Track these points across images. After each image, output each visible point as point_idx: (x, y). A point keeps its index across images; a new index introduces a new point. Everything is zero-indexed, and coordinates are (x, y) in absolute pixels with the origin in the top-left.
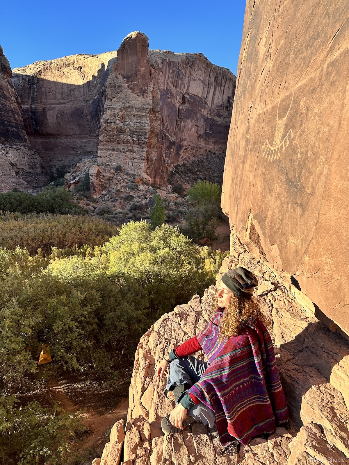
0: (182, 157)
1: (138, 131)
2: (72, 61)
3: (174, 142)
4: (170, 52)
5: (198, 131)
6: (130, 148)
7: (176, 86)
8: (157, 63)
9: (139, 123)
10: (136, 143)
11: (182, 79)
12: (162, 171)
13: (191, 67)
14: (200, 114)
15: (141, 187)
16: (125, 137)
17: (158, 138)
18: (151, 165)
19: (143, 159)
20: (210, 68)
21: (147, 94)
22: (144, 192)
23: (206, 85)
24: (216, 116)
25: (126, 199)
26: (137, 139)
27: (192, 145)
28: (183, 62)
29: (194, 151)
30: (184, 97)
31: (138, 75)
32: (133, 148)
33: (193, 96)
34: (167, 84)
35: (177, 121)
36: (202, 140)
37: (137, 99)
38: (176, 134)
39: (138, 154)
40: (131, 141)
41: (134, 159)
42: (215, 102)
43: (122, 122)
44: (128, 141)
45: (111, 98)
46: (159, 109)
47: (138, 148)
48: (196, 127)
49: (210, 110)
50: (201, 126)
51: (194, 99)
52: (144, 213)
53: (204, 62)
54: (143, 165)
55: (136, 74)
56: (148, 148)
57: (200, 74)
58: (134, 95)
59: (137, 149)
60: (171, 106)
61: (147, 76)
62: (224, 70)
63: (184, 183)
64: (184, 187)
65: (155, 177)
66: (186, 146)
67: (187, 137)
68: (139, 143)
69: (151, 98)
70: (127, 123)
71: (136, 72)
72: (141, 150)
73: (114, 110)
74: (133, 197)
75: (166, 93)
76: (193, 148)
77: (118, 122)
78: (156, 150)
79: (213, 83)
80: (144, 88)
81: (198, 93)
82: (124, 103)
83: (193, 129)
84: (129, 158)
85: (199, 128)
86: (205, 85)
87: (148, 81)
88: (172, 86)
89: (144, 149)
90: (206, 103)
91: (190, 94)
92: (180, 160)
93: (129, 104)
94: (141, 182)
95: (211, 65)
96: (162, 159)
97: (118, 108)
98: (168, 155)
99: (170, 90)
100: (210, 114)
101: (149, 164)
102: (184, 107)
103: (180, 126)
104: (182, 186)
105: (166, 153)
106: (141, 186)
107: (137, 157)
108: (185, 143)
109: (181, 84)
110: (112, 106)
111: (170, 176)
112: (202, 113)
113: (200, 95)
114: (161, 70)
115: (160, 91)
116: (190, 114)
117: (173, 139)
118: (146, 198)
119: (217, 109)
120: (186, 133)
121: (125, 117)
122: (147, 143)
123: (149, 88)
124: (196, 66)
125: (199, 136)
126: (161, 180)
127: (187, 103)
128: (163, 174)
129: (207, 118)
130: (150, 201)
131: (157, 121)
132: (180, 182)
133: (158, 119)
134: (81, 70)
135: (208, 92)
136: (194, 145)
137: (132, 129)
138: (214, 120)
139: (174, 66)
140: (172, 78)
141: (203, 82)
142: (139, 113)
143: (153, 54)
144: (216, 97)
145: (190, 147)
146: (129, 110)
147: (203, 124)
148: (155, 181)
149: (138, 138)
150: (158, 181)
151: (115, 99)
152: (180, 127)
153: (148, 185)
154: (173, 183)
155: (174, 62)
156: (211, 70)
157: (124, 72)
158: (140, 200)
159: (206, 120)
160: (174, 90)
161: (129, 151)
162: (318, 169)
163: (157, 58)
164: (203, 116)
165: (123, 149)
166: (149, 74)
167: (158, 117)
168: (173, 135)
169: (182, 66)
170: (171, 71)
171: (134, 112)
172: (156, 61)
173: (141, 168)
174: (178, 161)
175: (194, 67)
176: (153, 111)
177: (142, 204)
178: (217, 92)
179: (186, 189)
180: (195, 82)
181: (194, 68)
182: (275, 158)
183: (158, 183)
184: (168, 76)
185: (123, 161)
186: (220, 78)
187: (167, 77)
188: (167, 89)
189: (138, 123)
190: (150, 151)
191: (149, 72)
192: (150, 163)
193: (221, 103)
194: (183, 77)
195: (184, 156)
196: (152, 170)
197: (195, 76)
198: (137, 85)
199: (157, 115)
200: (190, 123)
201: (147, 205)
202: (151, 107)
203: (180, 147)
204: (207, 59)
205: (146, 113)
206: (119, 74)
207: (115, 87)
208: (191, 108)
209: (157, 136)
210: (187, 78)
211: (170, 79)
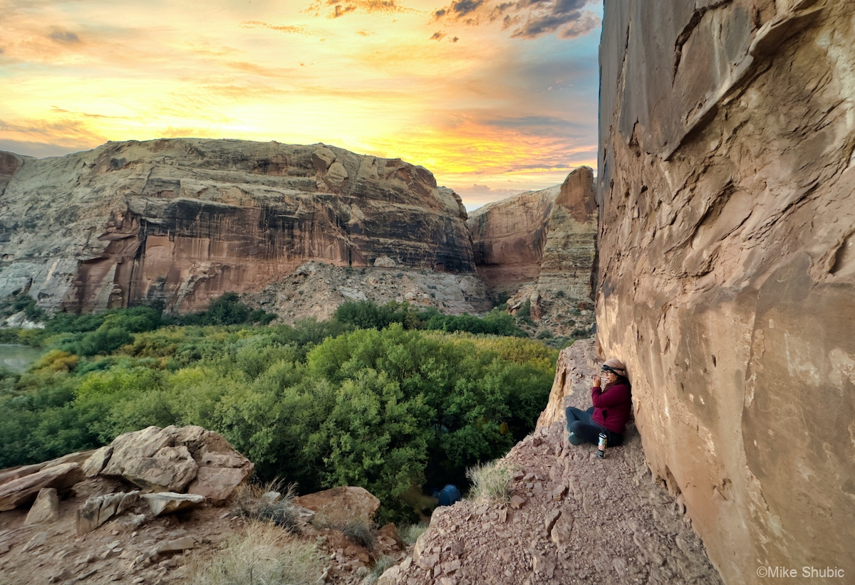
1: (582, 256)
10: (579, 268)
16: (567, 263)
21: (592, 220)
22: (587, 317)
25: (567, 323)
26: (580, 264)
32: (575, 273)
37: (581, 226)
39: (581, 278)
40: (574, 266)
41: (577, 283)
43: (564, 249)
44: (570, 267)
45: (554, 228)
47: (581, 272)
55: (580, 204)
56: (592, 272)
58: (577, 222)
68: (582, 268)
70: (569, 250)
72: (584, 274)
73: (557, 238)
77: (560, 249)
80: (588, 215)
82: (567, 232)
84: (571, 283)
89: (588, 274)
93: (573, 232)
97: (561, 237)
106: (584, 311)
107: (580, 281)
110: (555, 236)
118: (590, 324)
121: (567, 245)
122: (591, 267)
123: (594, 214)
137: (575, 254)
142: (582, 240)
146: (572, 237)
149: (582, 263)
157: (568, 203)
158: (583, 325)
161: (571, 276)
165: (565, 274)
173: (584, 293)
185: (565, 286)
189: (582, 248)
201: (590, 331)
205: (591, 238)
206: (563, 206)
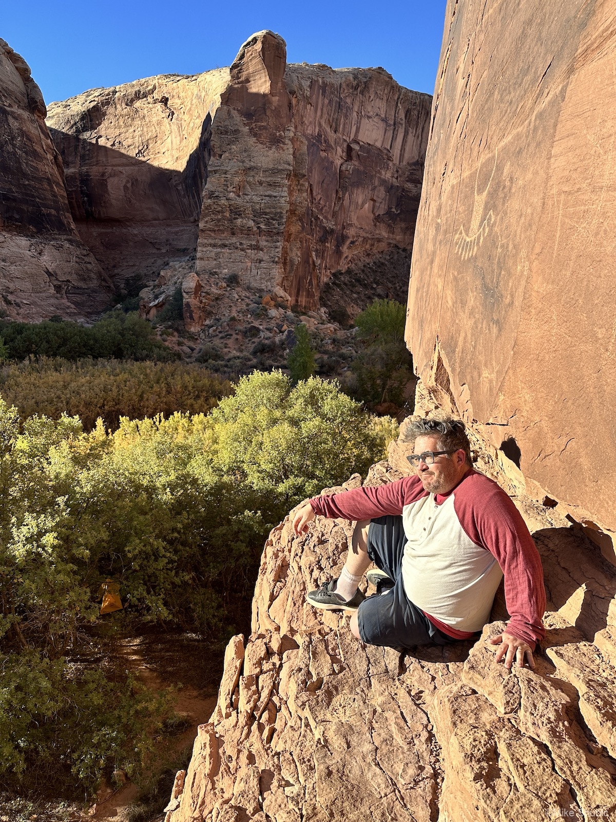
0: (347, 257)
1: (268, 210)
2: (150, 87)
3: (332, 231)
4: (324, 66)
5: (375, 210)
6: (254, 243)
7: (336, 128)
8: (301, 87)
9: (270, 196)
10: (263, 233)
11: (346, 116)
12: (310, 283)
13: (362, 93)
14: (380, 178)
15: (273, 312)
16: (245, 222)
17: (302, 223)
18: (290, 272)
19: (277, 262)
20: (398, 93)
21: (284, 144)
22: (277, 321)
23: (390, 125)
24: (407, 181)
25: (246, 333)
26: (265, 225)
27: (365, 235)
28: (348, 85)
29: (368, 246)
30: (349, 149)
31: (267, 111)
32: (258, 241)
33: (366, 146)
34: (320, 125)
35: (337, 191)
36: (382, 225)
37: (265, 153)
38: (335, 215)
39: (267, 253)
40: (255, 229)
41: (261, 261)
42: (406, 156)
43: (239, 196)
44: (249, 229)
45: (220, 153)
46: (304, 172)
47: (267, 241)
48: (372, 202)
49: (397, 171)
50: (380, 200)
51: (368, 152)
52: (279, 358)
53: (387, 84)
54: (277, 272)
55: (264, 109)
56: (285, 241)
57: (377, 106)
58: (260, 146)
59: (266, 243)
60: (327, 166)
61: (284, 111)
62: (422, 97)
63: (349, 304)
64: (349, 311)
65: (298, 294)
66: (353, 237)
67: (354, 221)
68: (269, 233)
69: (291, 151)
70: (247, 198)
71: (264, 105)
72: (272, 245)
73: (225, 173)
74: (258, 330)
75: (318, 142)
76: (365, 240)
77: (232, 195)
78: (299, 245)
79: (403, 122)
80: (278, 134)
81: (376, 140)
82: (243, 162)
83: (367, 206)
84: (252, 261)
85: (377, 204)
86: (388, 125)
87: (285, 120)
88: (328, 129)
89: (278, 244)
90: (389, 159)
91: (361, 143)
92: (342, 261)
93: (252, 164)
94: (273, 303)
95: (400, 88)
96: (311, 262)
97: (232, 171)
98: (321, 254)
99: (325, 136)
100: (397, 179)
101: (287, 271)
102: (350, 167)
103: (343, 201)
104: (346, 310)
105: (316, 251)
106: (273, 310)
107: (266, 258)
108: (351, 232)
109: (344, 124)
110: (222, 168)
111: (324, 292)
112: (383, 177)
113: (378, 144)
114: (307, 100)
115: (307, 139)
116: (361, 179)
117: (330, 225)
118: (282, 332)
119: (409, 168)
120: (353, 214)
121: (244, 187)
122: (283, 233)
123: (287, 133)
124: (372, 90)
125: (378, 219)
126: (307, 299)
127: (354, 158)
128: (312, 288)
129: (392, 186)
130: (288, 336)
131: (302, 193)
132: (342, 303)
133: (303, 188)
134: (166, 104)
135: (394, 138)
136: (368, 235)
137: (257, 207)
138: (403, 190)
139: (332, 93)
140: (328, 114)
141: (385, 120)
142: (268, 179)
143: (295, 70)
144: (407, 148)
145: (361, 239)
146: (252, 173)
147: (384, 196)
148: (297, 301)
149: (268, 224)
150: (303, 300)
151: (227, 154)
152: (342, 203)
153: (284, 308)
154: (330, 303)
155: (332, 85)
156: (398, 99)
157: (243, 105)
158: (271, 335)
159: (390, 189)
160: (332, 136)
161: (252, 247)
162: (519, 268)
163: (302, 78)
164: (383, 182)
165: (241, 244)
166: (287, 108)
167: (302, 185)
168: (330, 217)
169: (346, 91)
170: (326, 101)
171: (261, 177)
172: (300, 85)
173: (272, 278)
174: (338, 264)
175: (369, 92)
176: (296, 175)
177: (274, 343)
178: (410, 138)
179: (353, 315)
180: (370, 120)
181: (367, 96)
182: (470, 255)
183: (304, 304)
184: (322, 110)
185: (241, 266)
186: (416, 112)
187: (319, 113)
188: (319, 135)
189: (268, 196)
190: (288, 247)
191: (286, 104)
192: (288, 268)
193: (416, 158)
194: (347, 111)
195: (350, 256)
196: (292, 282)
197: (370, 109)
198: (265, 128)
199: (301, 182)
200: (360, 196)
201: (283, 344)
202: (291, 168)
203: (342, 239)
204: (392, 78)
205: (282, 178)
206: (234, 109)
207: (226, 133)
208: (362, 168)
209: (300, 220)
210: (355, 114)
211: (325, 116)
